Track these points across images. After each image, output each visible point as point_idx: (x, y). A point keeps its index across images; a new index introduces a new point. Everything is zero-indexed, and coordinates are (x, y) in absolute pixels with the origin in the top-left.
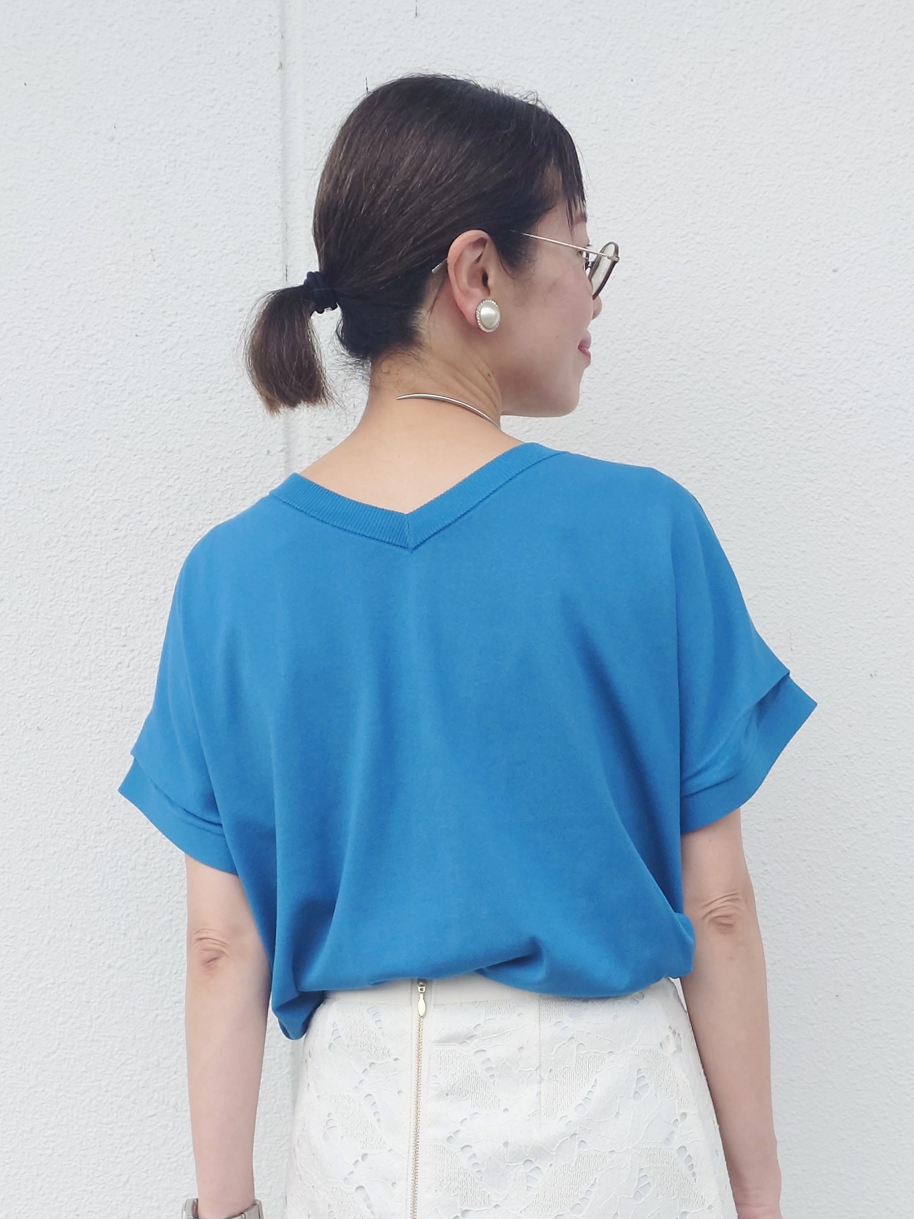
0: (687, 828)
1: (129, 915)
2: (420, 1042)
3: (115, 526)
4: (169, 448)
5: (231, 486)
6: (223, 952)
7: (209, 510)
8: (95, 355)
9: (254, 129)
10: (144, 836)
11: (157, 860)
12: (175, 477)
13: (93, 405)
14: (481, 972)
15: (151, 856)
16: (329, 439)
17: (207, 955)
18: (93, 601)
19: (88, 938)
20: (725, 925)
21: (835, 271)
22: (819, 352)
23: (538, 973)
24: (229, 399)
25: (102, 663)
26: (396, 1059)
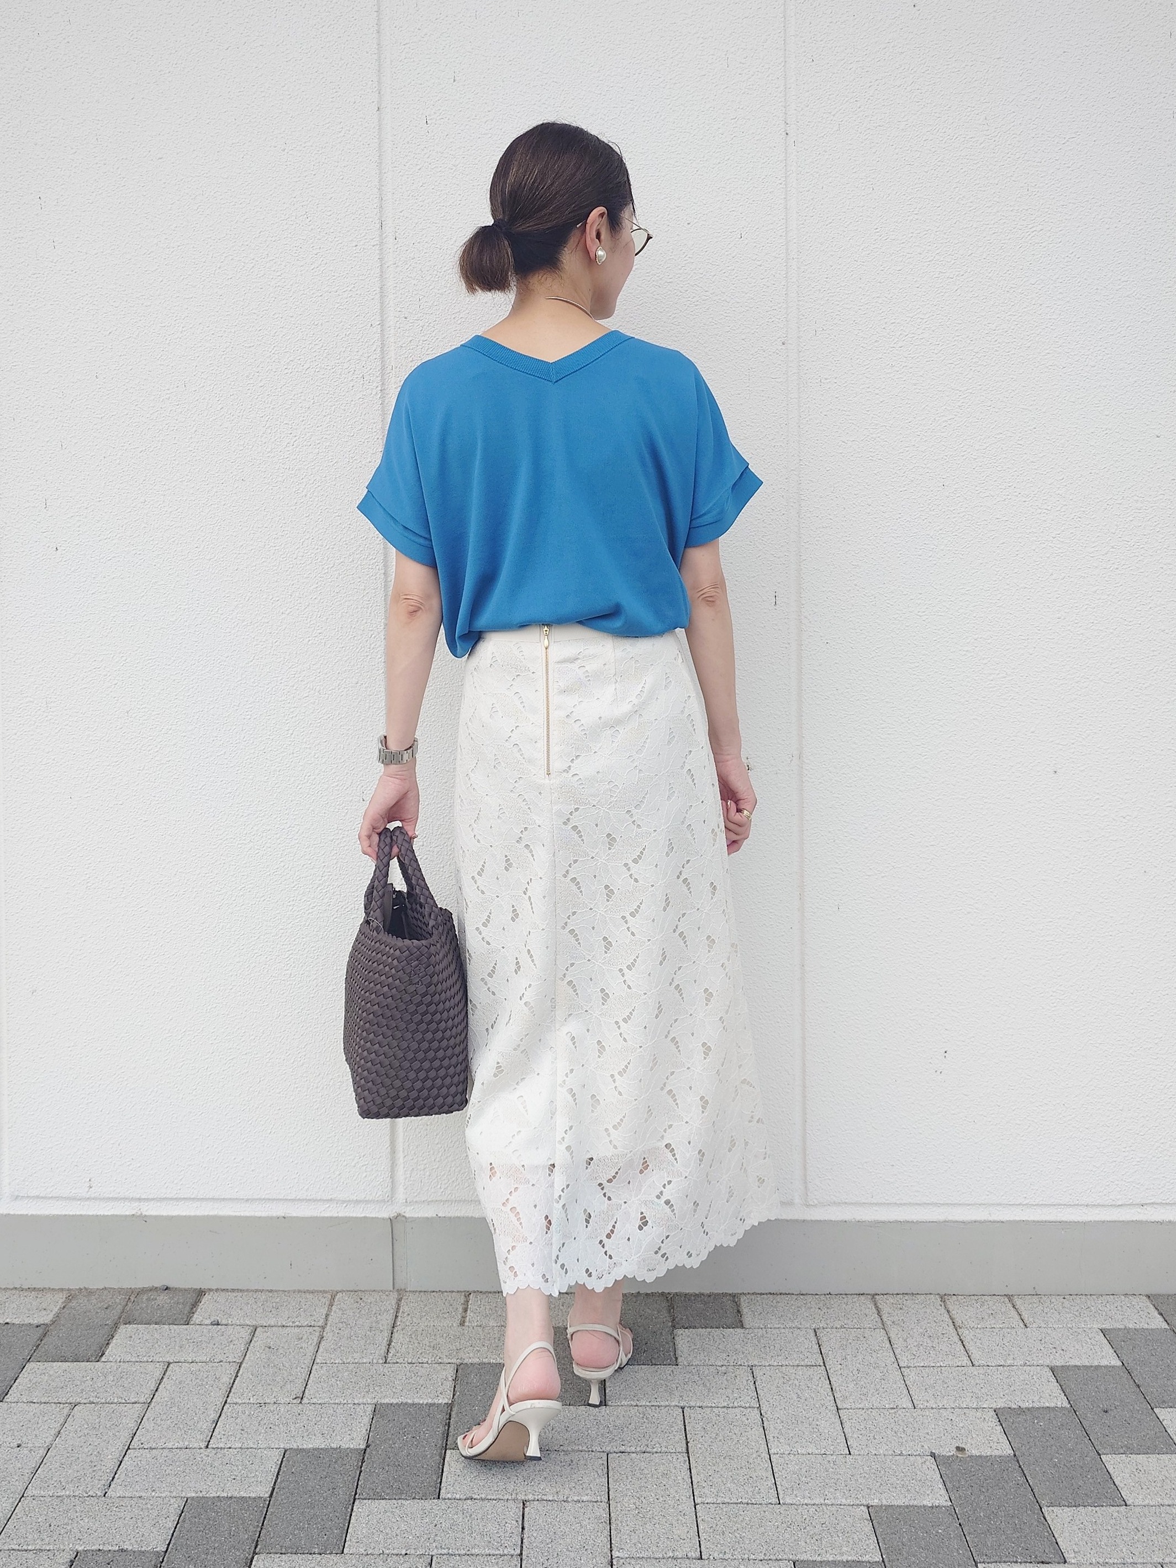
0: (688, 545)
1: (293, 585)
2: (547, 662)
3: (285, 367)
4: (316, 323)
5: (351, 344)
6: (420, 608)
7: (338, 358)
8: (274, 271)
9: (363, 144)
10: (302, 541)
11: (309, 553)
12: (320, 339)
13: (274, 299)
14: (580, 623)
15: (306, 552)
16: (406, 318)
17: (412, 609)
18: (273, 408)
19: (271, 597)
20: (710, 601)
21: (689, 224)
22: (680, 269)
23: (617, 623)
24: (349, 295)
25: (279, 443)
26: (533, 673)
